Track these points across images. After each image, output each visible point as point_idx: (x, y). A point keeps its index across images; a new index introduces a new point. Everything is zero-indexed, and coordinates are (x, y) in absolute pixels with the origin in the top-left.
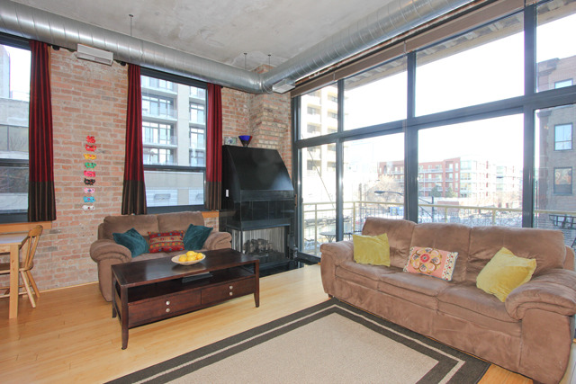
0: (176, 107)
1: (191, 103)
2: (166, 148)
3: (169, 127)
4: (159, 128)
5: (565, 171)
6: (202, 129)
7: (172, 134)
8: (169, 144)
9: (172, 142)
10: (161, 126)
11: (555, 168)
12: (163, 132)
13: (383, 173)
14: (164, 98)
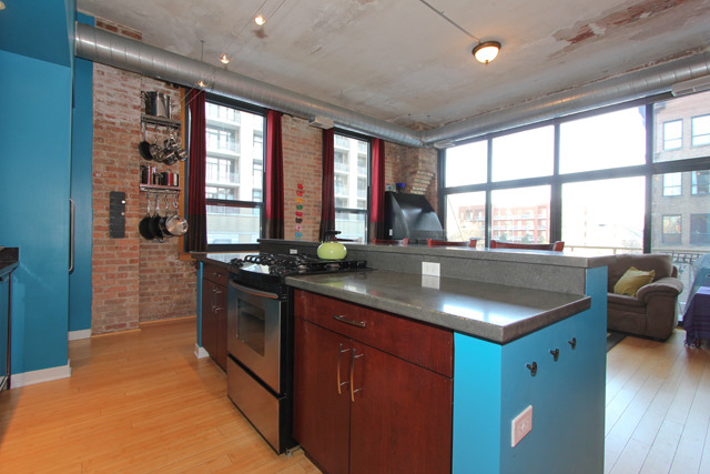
0: (238, 140)
1: (255, 135)
2: (226, 188)
3: (229, 163)
4: (218, 164)
5: (674, 219)
6: (259, 164)
7: (232, 170)
8: (229, 183)
9: (232, 180)
10: (221, 161)
11: (664, 216)
12: (223, 168)
13: (465, 218)
14: (226, 130)
